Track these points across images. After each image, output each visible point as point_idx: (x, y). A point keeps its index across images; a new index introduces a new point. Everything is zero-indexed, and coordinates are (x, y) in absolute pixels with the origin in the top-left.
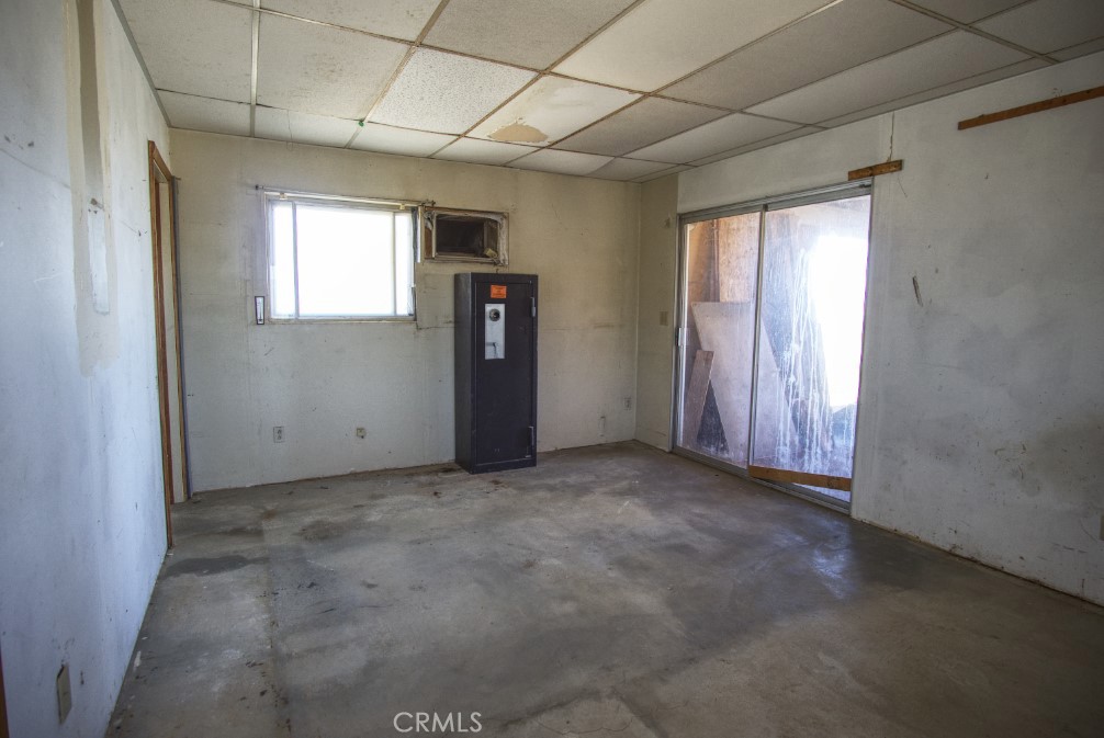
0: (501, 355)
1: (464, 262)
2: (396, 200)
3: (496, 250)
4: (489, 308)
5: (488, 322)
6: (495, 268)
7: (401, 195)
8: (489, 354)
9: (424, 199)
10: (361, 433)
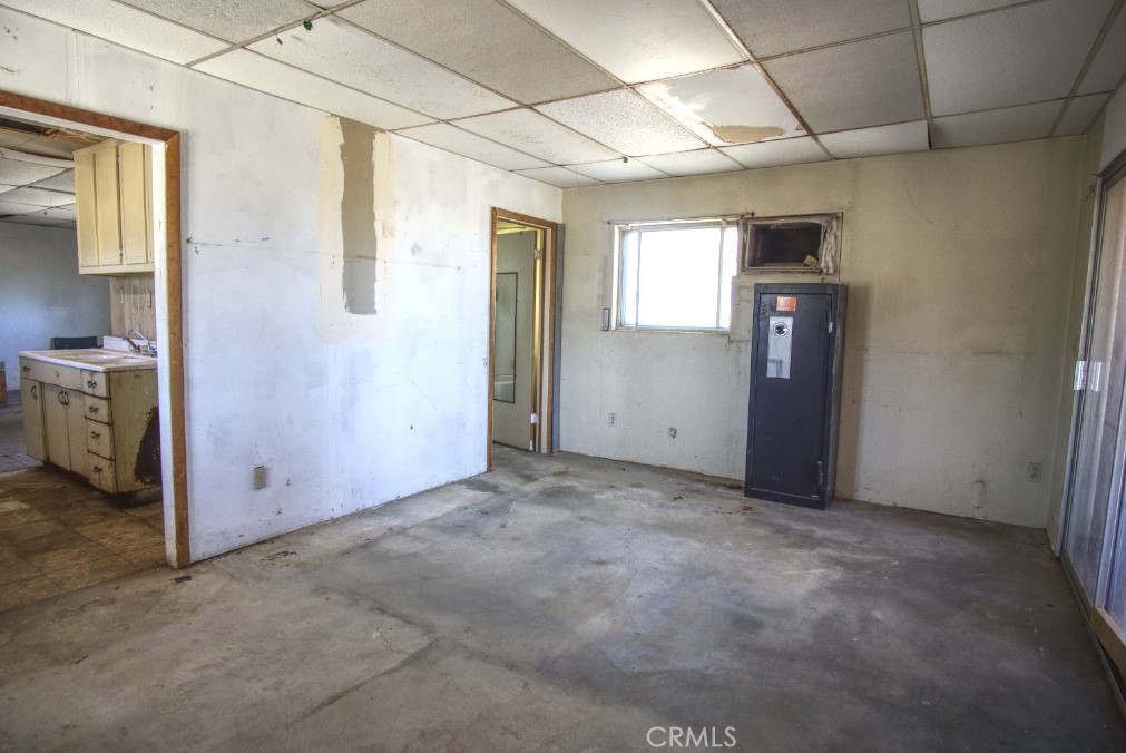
0: (786, 374)
1: (783, 272)
2: (716, 217)
3: (816, 256)
4: (774, 322)
5: (773, 337)
6: (821, 277)
7: (722, 210)
8: (772, 372)
9: (744, 212)
10: (674, 433)
